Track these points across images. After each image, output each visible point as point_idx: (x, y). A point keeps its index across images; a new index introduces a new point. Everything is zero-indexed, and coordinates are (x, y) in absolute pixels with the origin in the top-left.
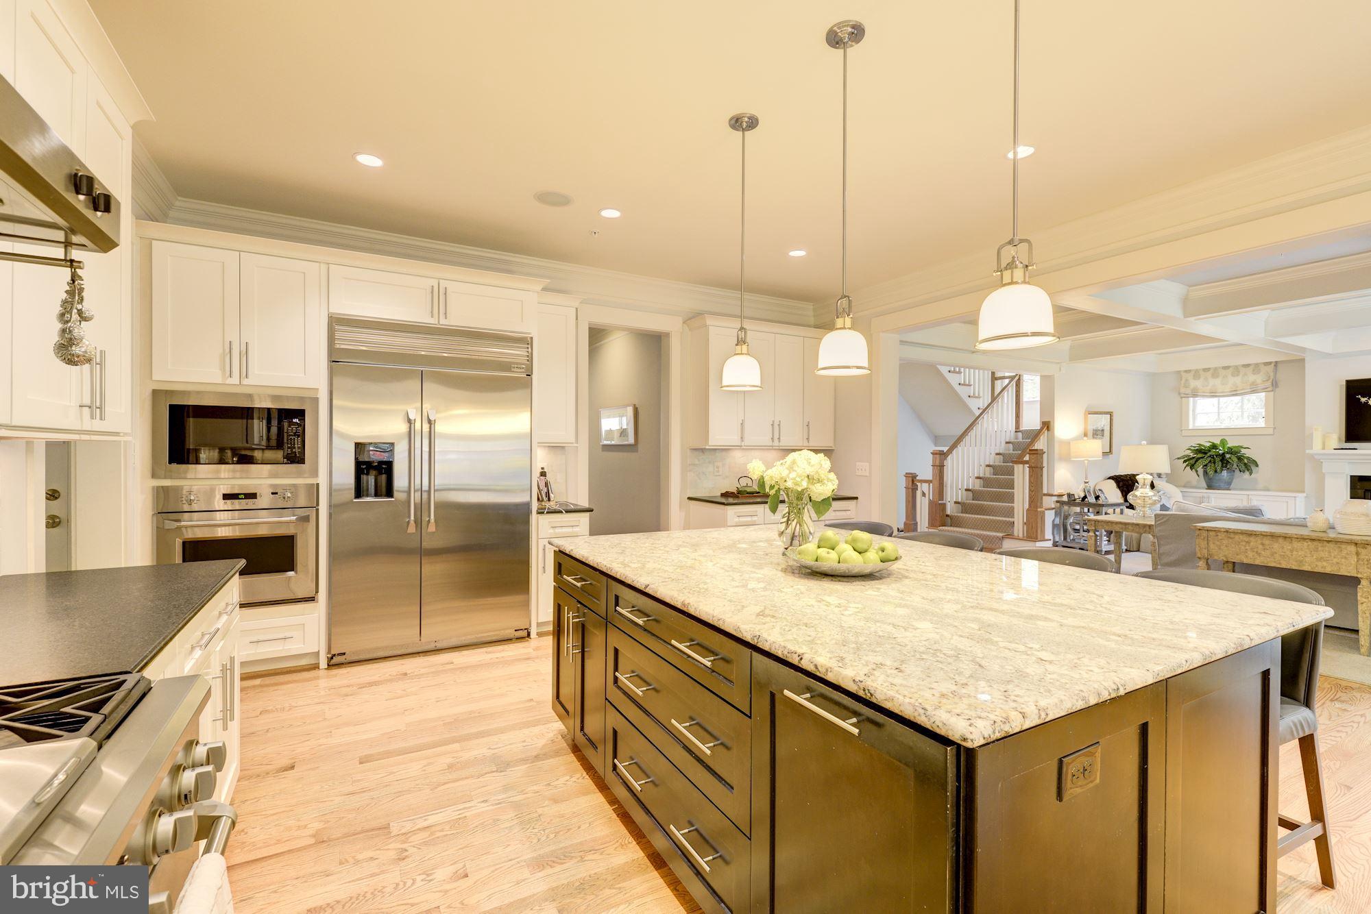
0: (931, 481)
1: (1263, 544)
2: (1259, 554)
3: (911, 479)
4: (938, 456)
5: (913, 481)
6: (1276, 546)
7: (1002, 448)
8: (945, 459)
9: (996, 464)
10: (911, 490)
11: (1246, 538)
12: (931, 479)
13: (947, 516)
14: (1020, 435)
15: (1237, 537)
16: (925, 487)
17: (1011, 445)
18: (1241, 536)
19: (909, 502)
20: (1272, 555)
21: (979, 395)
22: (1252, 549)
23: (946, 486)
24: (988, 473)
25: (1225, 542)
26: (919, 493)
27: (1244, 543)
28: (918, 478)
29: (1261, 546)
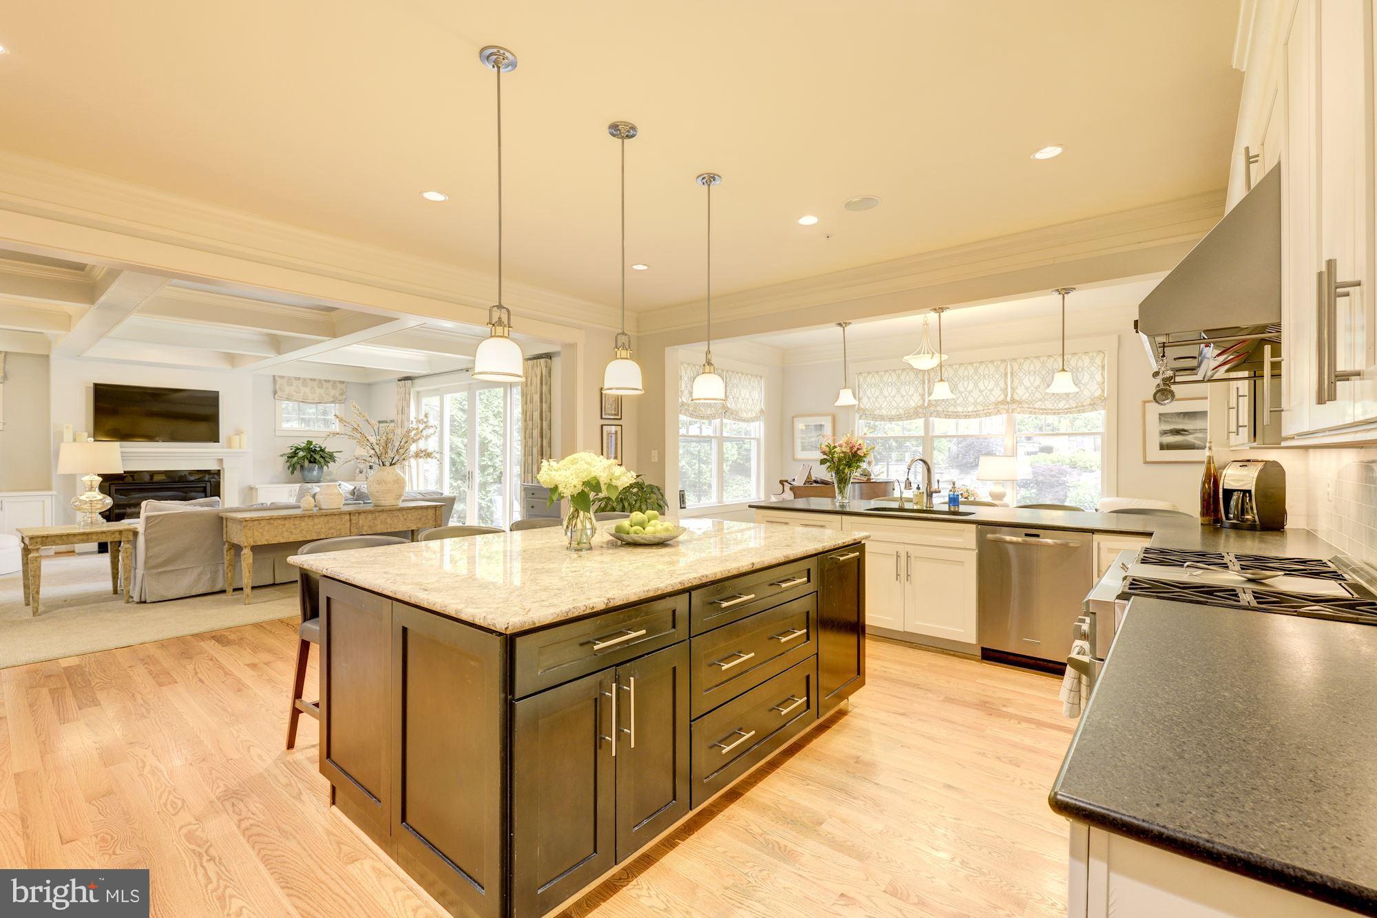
1: (294, 525)
2: (291, 533)
6: (303, 524)
11: (282, 522)
15: (275, 522)
18: (279, 521)
20: (301, 532)
22: (287, 531)
25: (266, 528)
27: (281, 527)
29: (293, 527)
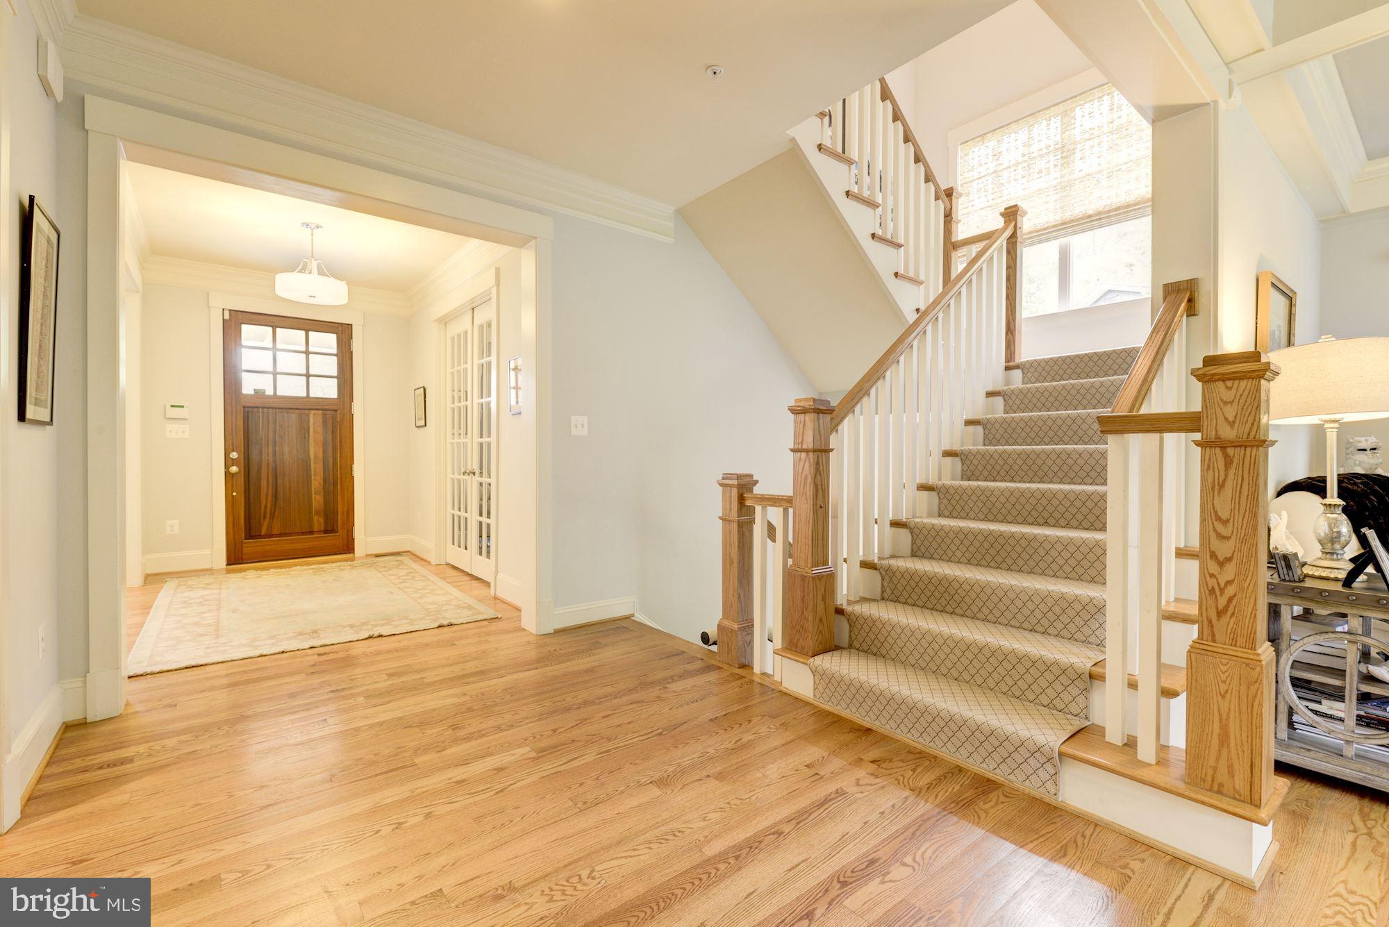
0: (789, 500)
3: (735, 492)
4: (809, 418)
5: (741, 499)
7: (978, 407)
8: (834, 428)
9: (966, 448)
10: (735, 526)
12: (789, 492)
13: (839, 611)
14: (1017, 375)
16: (774, 515)
17: (999, 401)
19: (732, 562)
21: (917, 272)
23: (835, 517)
24: (948, 475)
26: (758, 530)
28: (757, 490)
